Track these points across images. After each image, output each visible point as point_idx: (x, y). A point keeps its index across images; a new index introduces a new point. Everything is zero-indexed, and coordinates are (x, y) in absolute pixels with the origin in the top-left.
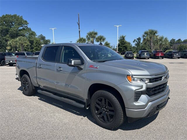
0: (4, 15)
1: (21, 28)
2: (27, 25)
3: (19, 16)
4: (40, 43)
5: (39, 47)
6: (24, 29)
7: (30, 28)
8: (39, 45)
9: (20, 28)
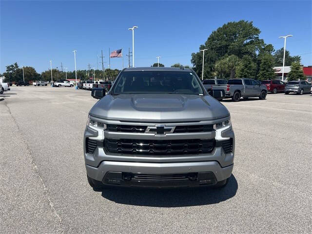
0: (225, 25)
1: (248, 41)
2: (256, 35)
3: (247, 21)
4: (270, 64)
5: (268, 71)
6: (251, 42)
7: (262, 40)
8: (270, 67)
9: (245, 42)
